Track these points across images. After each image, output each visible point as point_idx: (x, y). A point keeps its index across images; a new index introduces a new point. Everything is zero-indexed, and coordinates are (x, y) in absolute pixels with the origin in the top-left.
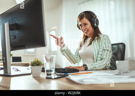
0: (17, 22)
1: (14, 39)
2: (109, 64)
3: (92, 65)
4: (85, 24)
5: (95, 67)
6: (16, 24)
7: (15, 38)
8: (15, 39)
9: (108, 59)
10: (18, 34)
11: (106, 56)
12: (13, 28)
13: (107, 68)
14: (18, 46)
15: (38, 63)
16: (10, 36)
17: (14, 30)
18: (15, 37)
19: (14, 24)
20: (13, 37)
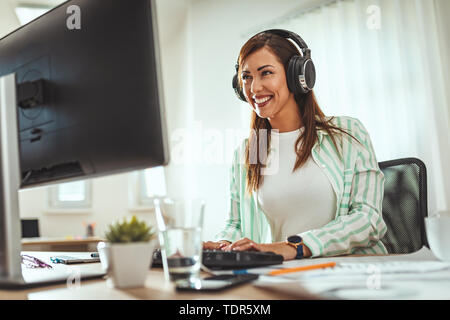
0: (46, 76)
1: (33, 140)
2: (378, 222)
3: (323, 234)
4: (264, 72)
5: (333, 241)
6: (43, 82)
7: (35, 136)
8: (38, 139)
9: (375, 202)
10: (51, 121)
11: (365, 196)
12: (32, 99)
13: (376, 237)
14: (48, 167)
15: (137, 232)
16: (19, 131)
17: (33, 104)
18: (37, 131)
19: (35, 83)
20: (28, 134)
